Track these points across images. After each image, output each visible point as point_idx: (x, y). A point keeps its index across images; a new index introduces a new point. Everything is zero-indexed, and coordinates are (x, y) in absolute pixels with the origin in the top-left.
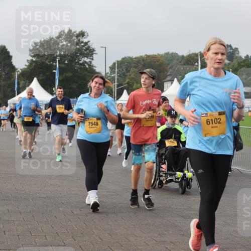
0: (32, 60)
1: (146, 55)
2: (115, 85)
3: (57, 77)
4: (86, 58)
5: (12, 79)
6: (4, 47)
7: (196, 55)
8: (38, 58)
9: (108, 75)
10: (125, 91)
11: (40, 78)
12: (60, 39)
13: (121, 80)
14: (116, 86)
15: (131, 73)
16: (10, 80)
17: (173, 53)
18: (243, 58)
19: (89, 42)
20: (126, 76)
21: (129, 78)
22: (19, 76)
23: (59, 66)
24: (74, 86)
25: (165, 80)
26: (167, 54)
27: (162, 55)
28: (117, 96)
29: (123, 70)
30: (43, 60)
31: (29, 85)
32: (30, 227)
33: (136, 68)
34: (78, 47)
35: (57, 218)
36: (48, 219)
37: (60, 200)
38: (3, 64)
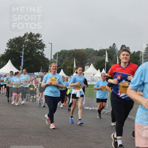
0: (8, 49)
1: (75, 49)
3: (22, 60)
4: (40, 50)
7: (105, 50)
8: (11, 48)
9: (52, 60)
10: (62, 70)
11: (13, 60)
12: (25, 38)
13: (60, 63)
15: (66, 60)
17: (90, 49)
18: (132, 53)
19: (42, 40)
20: (63, 61)
23: (24, 54)
24: (32, 66)
25: (86, 64)
26: (87, 49)
27: (84, 50)
29: (61, 57)
30: (14, 50)
31: (6, 64)
32: (5, 145)
33: (69, 56)
34: (35, 43)
35: (21, 140)
36: (16, 141)
37: (23, 130)
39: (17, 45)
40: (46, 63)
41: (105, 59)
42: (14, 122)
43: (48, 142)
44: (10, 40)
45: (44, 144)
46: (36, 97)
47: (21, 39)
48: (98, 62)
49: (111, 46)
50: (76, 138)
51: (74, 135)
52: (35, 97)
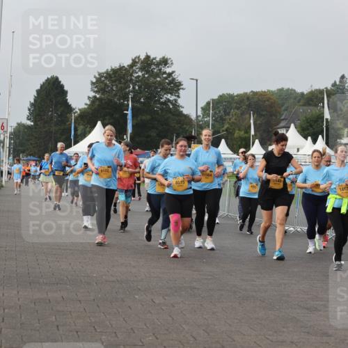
0: (95, 97)
1: (252, 91)
4: (169, 95)
5: (68, 123)
6: (57, 78)
7: (321, 92)
8: (102, 94)
9: (200, 119)
10: (223, 141)
11: (107, 122)
12: (134, 68)
13: (217, 125)
15: (231, 116)
16: (65, 123)
17: (288, 90)
19: (173, 72)
20: (225, 120)
21: (229, 123)
22: (76, 119)
23: (132, 105)
24: (153, 133)
25: (278, 126)
26: (281, 90)
27: (272, 92)
29: (220, 112)
30: (110, 97)
31: (90, 132)
32: (93, 321)
33: (238, 109)
34: (158, 79)
35: (131, 309)
36: (120, 310)
37: (135, 284)
38: (54, 102)
39: (117, 86)
40: (185, 126)
41: (323, 113)
42: (113, 266)
43: (195, 311)
44: (100, 74)
45: (185, 315)
47: (124, 72)
48: (307, 119)
49: (335, 82)
50: (260, 300)
51: (256, 292)
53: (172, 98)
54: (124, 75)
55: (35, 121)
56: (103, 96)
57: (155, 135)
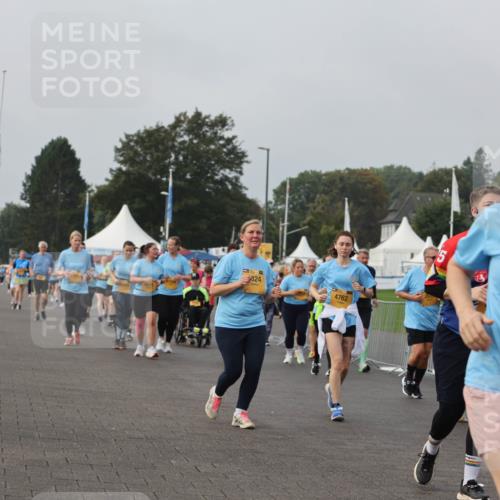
0: (120, 170)
1: (347, 169)
2: (283, 227)
3: (169, 206)
4: (228, 170)
5: (79, 207)
6: (66, 141)
7: (448, 172)
8: (131, 165)
9: (271, 206)
10: (304, 240)
11: (136, 206)
12: (178, 129)
13: (296, 216)
14: (286, 228)
15: (316, 204)
16: (75, 207)
17: (400, 168)
19: (234, 137)
20: (307, 209)
21: (313, 214)
22: (92, 201)
23: (173, 184)
24: (203, 225)
25: (385, 220)
26: (390, 168)
27: (377, 170)
28: (288, 247)
29: (300, 197)
30: (141, 171)
31: (111, 220)
33: (326, 193)
34: (213, 147)
35: (165, 479)
36: (148, 480)
37: (172, 444)
38: (60, 176)
39: (152, 157)
41: (450, 204)
42: (140, 416)
43: (258, 486)
44: (127, 136)
45: (243, 491)
46: (210, 331)
47: (163, 134)
48: (426, 212)
49: (469, 159)
50: (352, 472)
52: (205, 330)
53: (231, 174)
54: (163, 139)
55: (32, 202)
56: (131, 169)
57: (205, 227)
